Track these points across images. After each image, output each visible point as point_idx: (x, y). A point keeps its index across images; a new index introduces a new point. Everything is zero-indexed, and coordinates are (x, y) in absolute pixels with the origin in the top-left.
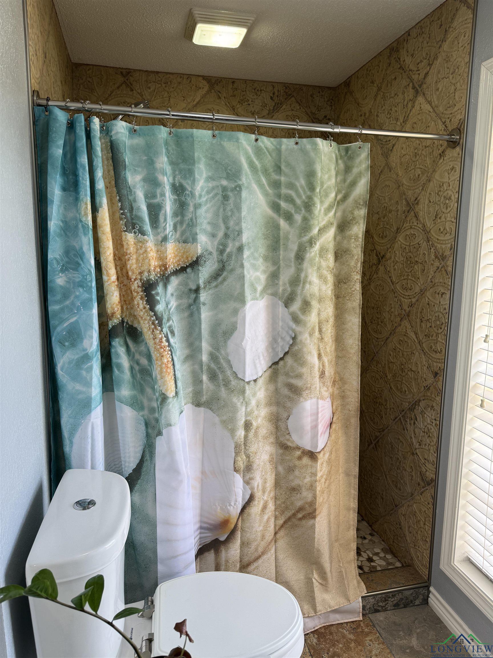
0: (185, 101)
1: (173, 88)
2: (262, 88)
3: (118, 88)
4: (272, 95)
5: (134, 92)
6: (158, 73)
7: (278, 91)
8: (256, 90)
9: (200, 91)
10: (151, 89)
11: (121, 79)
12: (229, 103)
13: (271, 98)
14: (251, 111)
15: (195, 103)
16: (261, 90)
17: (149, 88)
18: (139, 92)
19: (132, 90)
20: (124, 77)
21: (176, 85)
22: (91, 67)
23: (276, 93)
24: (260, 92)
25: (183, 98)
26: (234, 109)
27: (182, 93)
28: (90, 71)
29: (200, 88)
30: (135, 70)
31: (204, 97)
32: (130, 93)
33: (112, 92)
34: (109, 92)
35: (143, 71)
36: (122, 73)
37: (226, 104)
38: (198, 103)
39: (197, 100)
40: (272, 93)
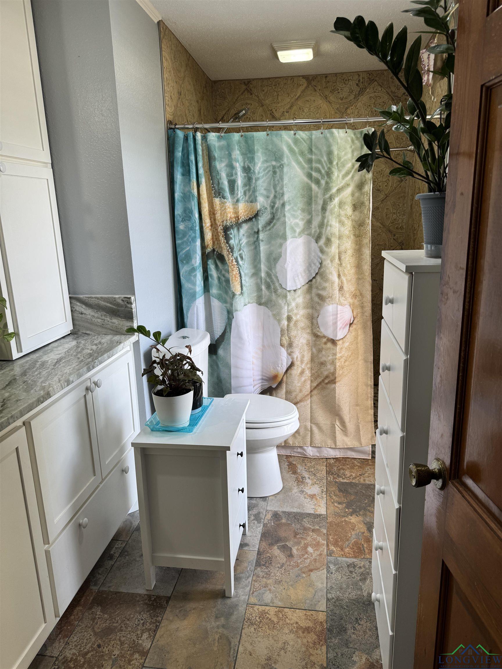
0: (289, 97)
1: (280, 88)
2: (349, 78)
3: (242, 94)
4: (357, 82)
5: (253, 95)
6: (269, 78)
7: (363, 78)
8: (345, 80)
9: (300, 87)
10: (265, 91)
11: (244, 87)
12: (323, 94)
13: (357, 85)
14: (340, 98)
15: (297, 97)
16: (349, 80)
17: (264, 91)
18: (256, 94)
19: (251, 94)
20: (246, 85)
21: (282, 86)
22: (224, 82)
23: (361, 80)
24: (347, 81)
25: (287, 95)
26: (326, 98)
27: (287, 91)
28: (224, 85)
29: (300, 85)
30: (254, 79)
31: (303, 91)
32: (250, 96)
33: (238, 98)
34: (236, 98)
35: (259, 79)
36: (244, 82)
37: (320, 95)
38: (299, 97)
39: (298, 95)
40: (358, 80)
